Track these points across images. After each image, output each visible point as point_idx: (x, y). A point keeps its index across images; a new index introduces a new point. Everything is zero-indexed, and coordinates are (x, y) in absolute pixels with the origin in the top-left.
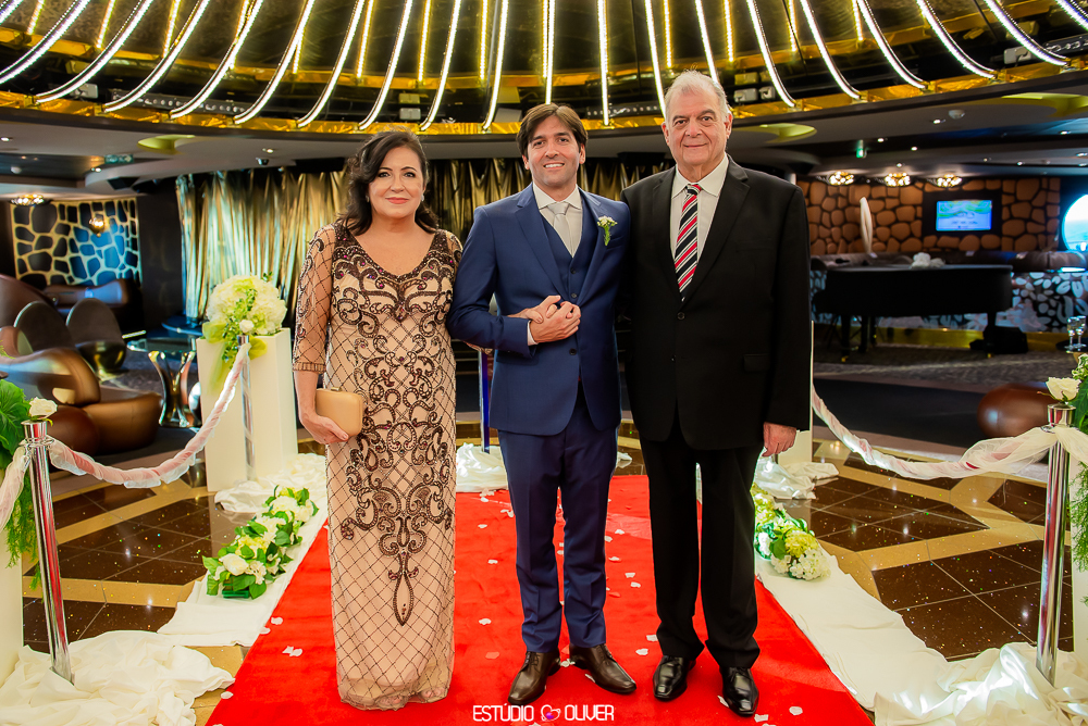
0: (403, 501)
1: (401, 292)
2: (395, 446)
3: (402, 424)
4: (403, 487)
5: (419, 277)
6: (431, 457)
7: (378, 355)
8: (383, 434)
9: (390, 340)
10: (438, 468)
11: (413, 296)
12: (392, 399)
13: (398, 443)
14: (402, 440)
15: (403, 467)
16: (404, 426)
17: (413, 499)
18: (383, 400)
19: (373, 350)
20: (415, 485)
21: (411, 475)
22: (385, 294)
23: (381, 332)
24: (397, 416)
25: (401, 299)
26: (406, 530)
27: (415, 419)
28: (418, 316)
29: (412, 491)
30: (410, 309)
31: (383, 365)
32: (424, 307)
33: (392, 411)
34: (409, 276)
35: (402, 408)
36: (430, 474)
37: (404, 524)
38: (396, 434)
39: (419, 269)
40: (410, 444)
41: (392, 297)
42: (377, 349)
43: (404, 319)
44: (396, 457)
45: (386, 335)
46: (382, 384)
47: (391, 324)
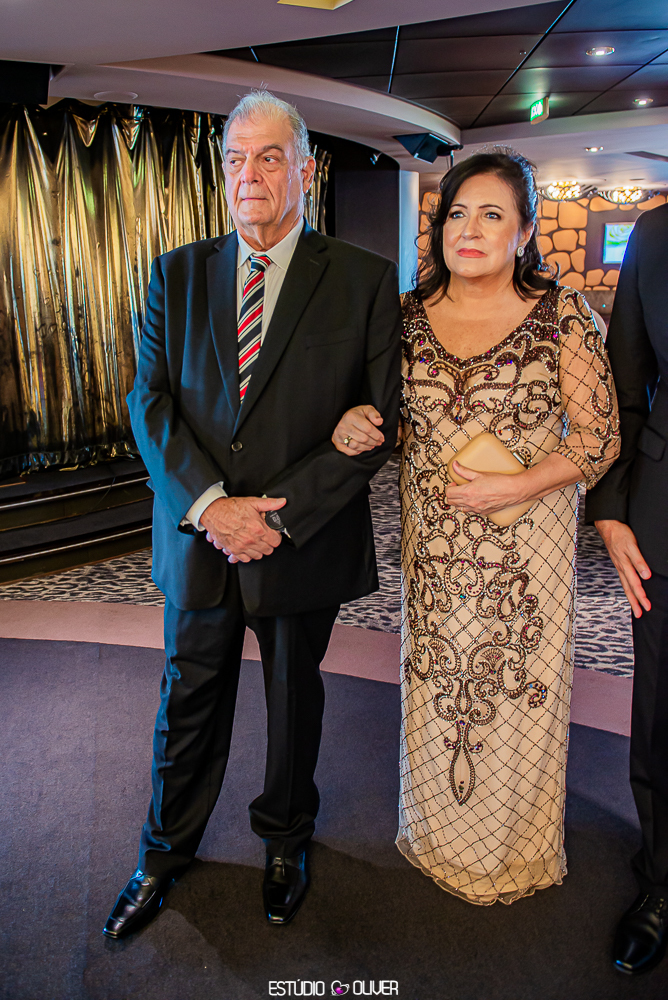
0: (464, 659)
1: (461, 382)
2: (454, 587)
3: (463, 561)
4: (464, 640)
5: (492, 362)
6: (506, 609)
7: (431, 467)
8: (440, 568)
9: (446, 448)
10: (518, 626)
11: (477, 388)
12: (449, 527)
13: (458, 585)
14: (463, 581)
15: (464, 615)
16: (466, 564)
17: (478, 658)
18: (437, 526)
19: (425, 460)
20: (481, 641)
21: (475, 628)
22: (438, 385)
23: (435, 436)
24: (457, 550)
25: (460, 391)
26: (468, 696)
27: (482, 558)
28: (486, 418)
29: (477, 649)
30: (472, 408)
31: (435, 480)
32: (491, 405)
33: (450, 540)
34: (478, 359)
35: (462, 540)
36: (504, 632)
37: (464, 687)
38: (455, 572)
39: (497, 349)
40: (474, 589)
41: (446, 389)
42: (429, 458)
43: (465, 421)
44: (456, 602)
45: (441, 441)
46: (435, 504)
47: (447, 426)
